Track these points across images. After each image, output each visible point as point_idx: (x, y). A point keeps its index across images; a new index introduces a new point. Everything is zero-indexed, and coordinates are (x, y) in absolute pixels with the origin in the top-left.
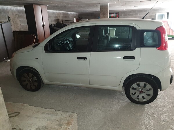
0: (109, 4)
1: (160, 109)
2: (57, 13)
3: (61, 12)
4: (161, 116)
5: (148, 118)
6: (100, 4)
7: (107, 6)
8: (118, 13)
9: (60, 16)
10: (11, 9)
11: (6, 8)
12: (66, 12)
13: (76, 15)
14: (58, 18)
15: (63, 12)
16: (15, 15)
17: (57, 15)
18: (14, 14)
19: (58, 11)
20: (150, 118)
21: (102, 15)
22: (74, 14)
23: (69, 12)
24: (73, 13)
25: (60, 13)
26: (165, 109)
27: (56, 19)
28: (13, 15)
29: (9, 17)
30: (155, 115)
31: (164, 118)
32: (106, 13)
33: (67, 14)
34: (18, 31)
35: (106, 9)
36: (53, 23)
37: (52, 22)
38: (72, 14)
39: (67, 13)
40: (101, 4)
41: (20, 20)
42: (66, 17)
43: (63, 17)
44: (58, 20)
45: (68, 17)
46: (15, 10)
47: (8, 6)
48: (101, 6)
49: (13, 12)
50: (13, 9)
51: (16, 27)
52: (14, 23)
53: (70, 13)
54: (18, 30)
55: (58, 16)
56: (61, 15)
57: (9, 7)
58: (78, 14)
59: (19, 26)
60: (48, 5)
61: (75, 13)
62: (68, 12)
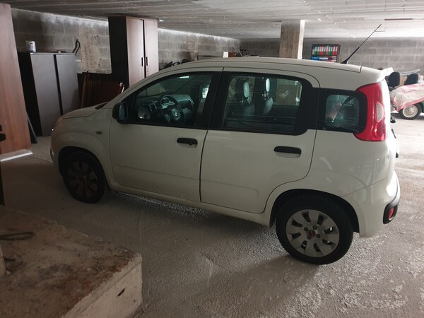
0: (306, 24)
1: (351, 279)
2: (187, 37)
3: (198, 35)
4: (346, 295)
5: (314, 294)
6: (280, 21)
7: (298, 27)
8: (336, 45)
9: (193, 45)
10: (83, 24)
11: (74, 22)
12: (211, 36)
13: (236, 44)
14: (189, 48)
15: (202, 35)
16: (92, 38)
17: (187, 42)
18: (90, 36)
19: (189, 34)
20: (318, 294)
21: (284, 49)
22: (229, 42)
23: (217, 35)
24: (226, 39)
25: (195, 38)
26: (363, 282)
27: (184, 52)
28: (87, 37)
29: (77, 41)
30: (332, 291)
31: (350, 300)
32: (294, 44)
33: (213, 41)
34: (95, 72)
35: (295, 35)
36: (176, 59)
37: (173, 56)
38: (224, 42)
39: (213, 39)
40: (284, 23)
41: (101, 50)
42: (208, 48)
43: (200, 47)
44: (189, 53)
45: (214, 48)
46: (92, 26)
47: (78, 18)
48: (283, 28)
49: (88, 31)
50: (89, 25)
51: (91, 64)
52: (86, 54)
53: (219, 38)
54: (93, 70)
55: (189, 43)
56: (197, 43)
57: (81, 21)
58: (238, 41)
59: (98, 62)
60: (162, 19)
61: (233, 40)
62: (215, 37)
